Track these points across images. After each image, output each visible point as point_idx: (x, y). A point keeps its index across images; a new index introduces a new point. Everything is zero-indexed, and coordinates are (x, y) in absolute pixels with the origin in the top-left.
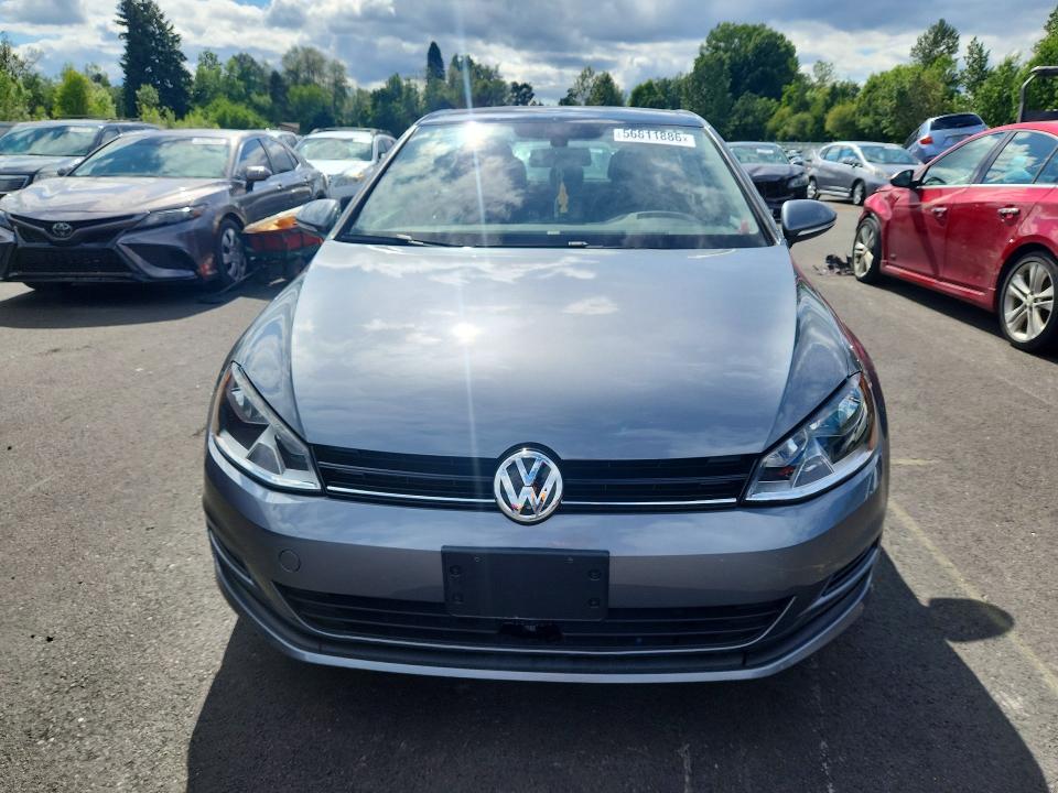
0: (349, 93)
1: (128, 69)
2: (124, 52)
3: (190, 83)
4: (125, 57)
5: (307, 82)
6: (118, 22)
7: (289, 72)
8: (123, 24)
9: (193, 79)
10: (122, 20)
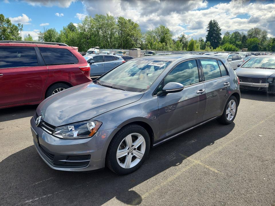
0: (267, 39)
1: (207, 38)
2: (207, 34)
3: (221, 40)
4: (207, 35)
5: (254, 37)
6: (207, 28)
7: (249, 35)
8: (208, 28)
9: (222, 39)
10: (209, 27)
